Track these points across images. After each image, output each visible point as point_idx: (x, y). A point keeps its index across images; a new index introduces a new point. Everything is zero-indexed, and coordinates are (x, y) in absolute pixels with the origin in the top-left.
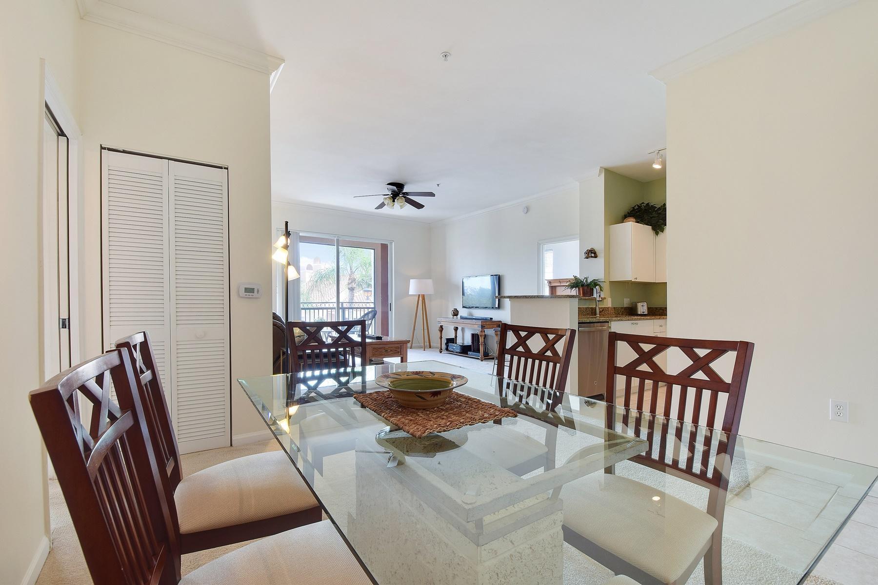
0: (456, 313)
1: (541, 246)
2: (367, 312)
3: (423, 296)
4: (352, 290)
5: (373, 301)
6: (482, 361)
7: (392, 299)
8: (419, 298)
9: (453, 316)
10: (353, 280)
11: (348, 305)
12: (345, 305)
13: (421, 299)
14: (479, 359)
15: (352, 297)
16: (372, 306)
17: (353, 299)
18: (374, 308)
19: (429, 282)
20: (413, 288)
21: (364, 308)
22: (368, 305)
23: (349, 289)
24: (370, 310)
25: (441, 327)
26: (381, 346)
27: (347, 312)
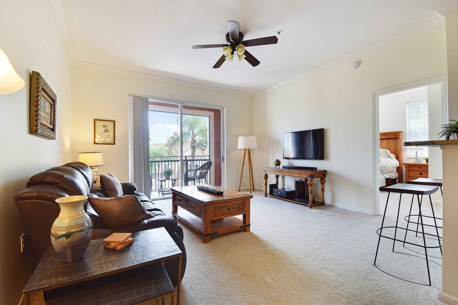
0: (278, 163)
1: (377, 97)
2: (204, 163)
3: (249, 150)
4: (193, 148)
5: (208, 155)
6: (311, 208)
7: (224, 153)
8: (245, 151)
9: (276, 166)
10: (194, 141)
11: (191, 158)
12: (188, 158)
13: (247, 152)
14: (308, 206)
15: (193, 153)
16: (208, 158)
17: (194, 154)
18: (209, 160)
19: (254, 138)
20: (241, 143)
21: (202, 160)
22: (205, 158)
23: (192, 147)
24: (206, 162)
25: (266, 175)
26: (223, 205)
27: (189, 163)
